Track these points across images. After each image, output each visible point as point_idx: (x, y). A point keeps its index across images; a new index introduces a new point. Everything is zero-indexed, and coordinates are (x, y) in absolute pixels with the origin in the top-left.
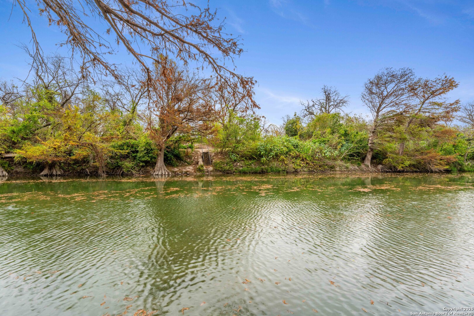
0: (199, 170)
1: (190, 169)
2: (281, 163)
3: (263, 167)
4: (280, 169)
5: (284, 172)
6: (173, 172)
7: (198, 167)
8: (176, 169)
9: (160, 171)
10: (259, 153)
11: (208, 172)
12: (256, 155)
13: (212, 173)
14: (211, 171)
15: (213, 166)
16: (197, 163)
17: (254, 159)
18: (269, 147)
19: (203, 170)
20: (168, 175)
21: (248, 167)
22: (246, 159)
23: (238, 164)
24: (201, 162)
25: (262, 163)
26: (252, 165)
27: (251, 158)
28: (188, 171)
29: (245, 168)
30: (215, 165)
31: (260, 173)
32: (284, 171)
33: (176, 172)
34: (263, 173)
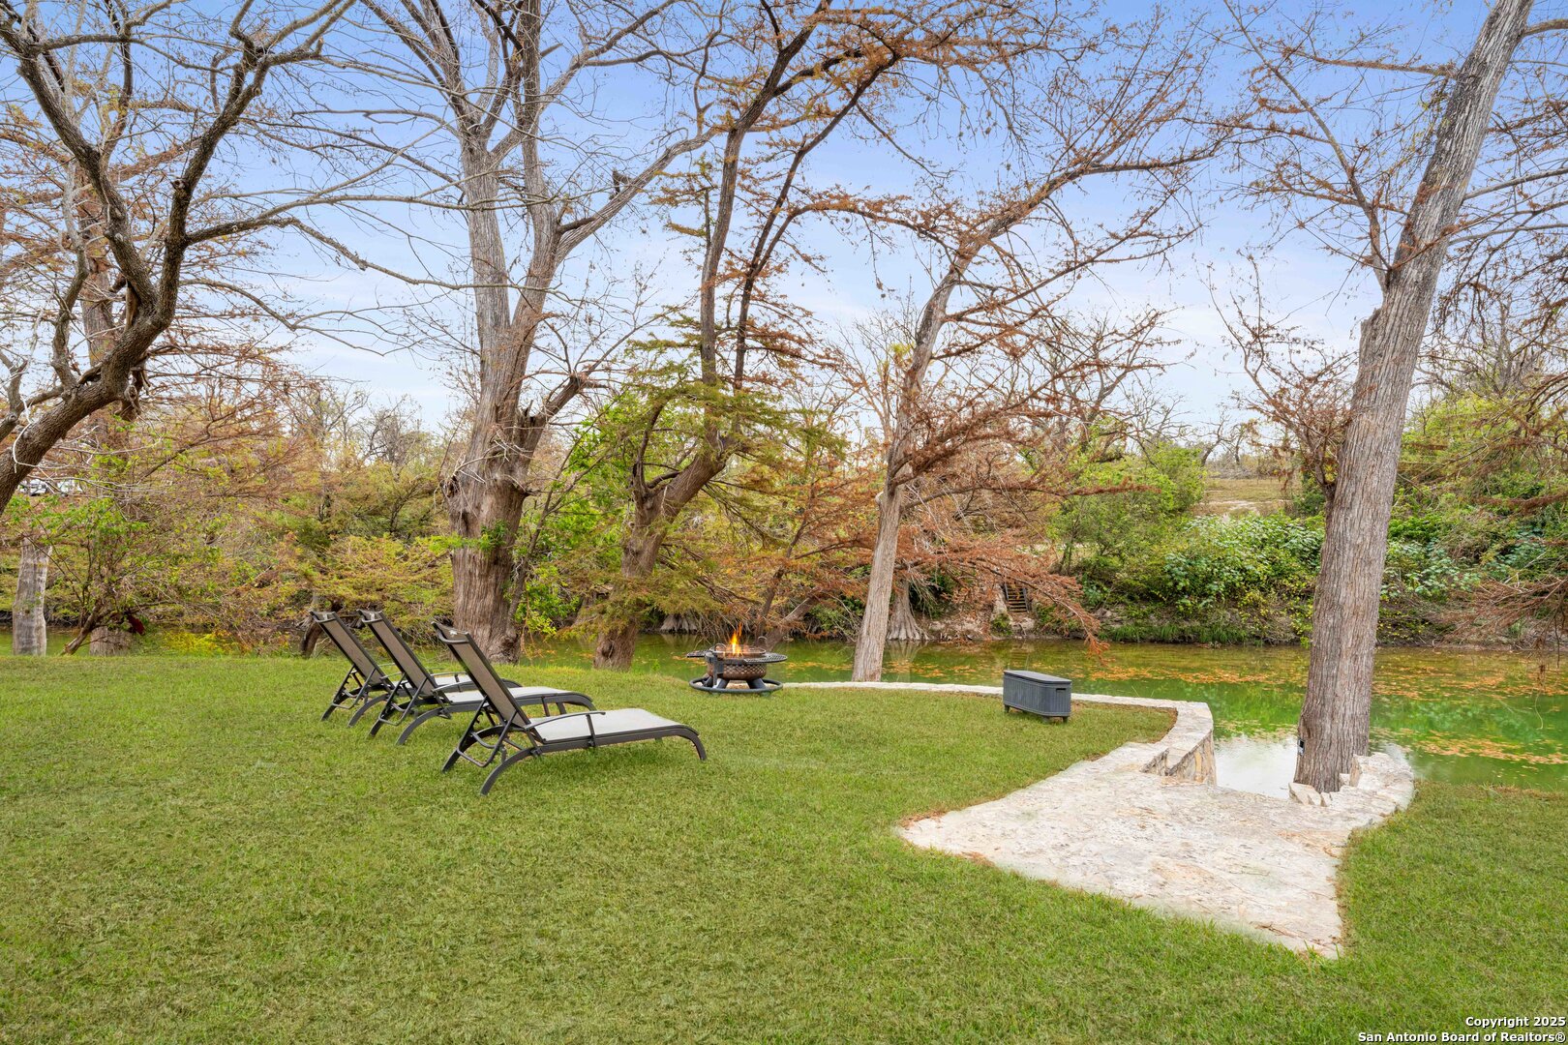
0: (998, 628)
1: (972, 624)
2: (1244, 616)
3: (1186, 625)
4: (1243, 633)
5: (1255, 641)
6: (932, 632)
7: (993, 618)
8: (938, 626)
9: (903, 632)
10: (1170, 584)
11: (1020, 632)
12: (1163, 590)
13: (1032, 636)
14: (1030, 631)
15: (1033, 616)
16: (991, 607)
17: (1156, 599)
18: (1203, 566)
19: (1008, 629)
20: (923, 641)
21: (1137, 624)
22: (1131, 598)
23: (1109, 614)
24: (1001, 606)
25: (1182, 614)
26: (1152, 616)
27: (1147, 596)
28: (968, 632)
29: (1129, 627)
30: (1040, 615)
31: (1175, 642)
32: (1258, 638)
33: (939, 632)
34: (1184, 640)
